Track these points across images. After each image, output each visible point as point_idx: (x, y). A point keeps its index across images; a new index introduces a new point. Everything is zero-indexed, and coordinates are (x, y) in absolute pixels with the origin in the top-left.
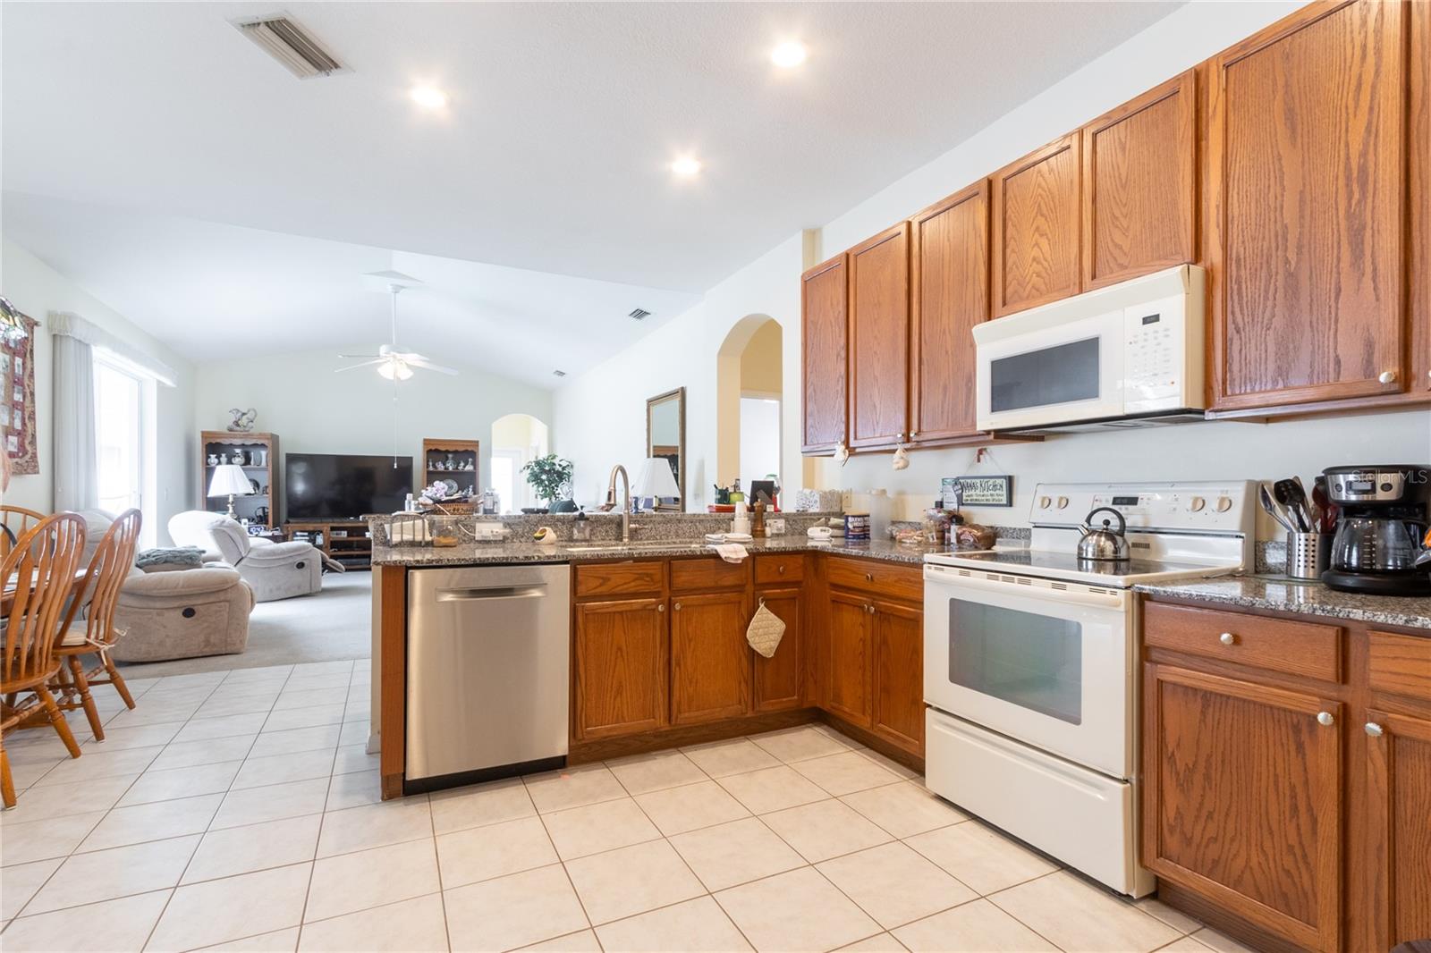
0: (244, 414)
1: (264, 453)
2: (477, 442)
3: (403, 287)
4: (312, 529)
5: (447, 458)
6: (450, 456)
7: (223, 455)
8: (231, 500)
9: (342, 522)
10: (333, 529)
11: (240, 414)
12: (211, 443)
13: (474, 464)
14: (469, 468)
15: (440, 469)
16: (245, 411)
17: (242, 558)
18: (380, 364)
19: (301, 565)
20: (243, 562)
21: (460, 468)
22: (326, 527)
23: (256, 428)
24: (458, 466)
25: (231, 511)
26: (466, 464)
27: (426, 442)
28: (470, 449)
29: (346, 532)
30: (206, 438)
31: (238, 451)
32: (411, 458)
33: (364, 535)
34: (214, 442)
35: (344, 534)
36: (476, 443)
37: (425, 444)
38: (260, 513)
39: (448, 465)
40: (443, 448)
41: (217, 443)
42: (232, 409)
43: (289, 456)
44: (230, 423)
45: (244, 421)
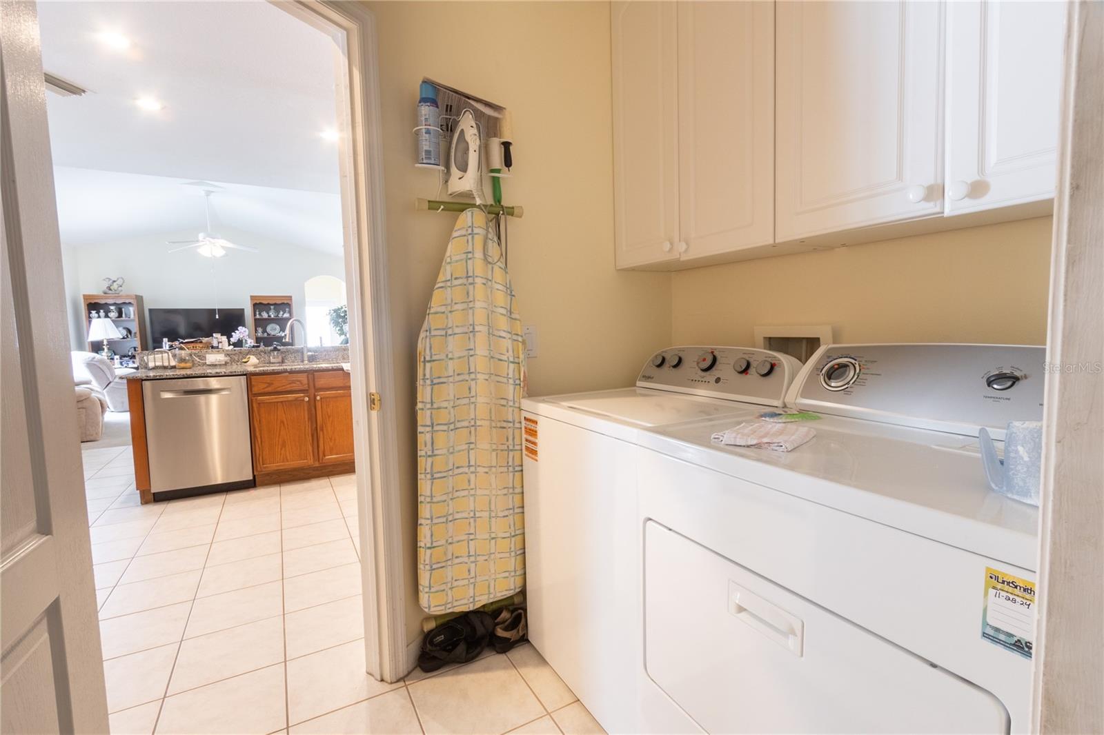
0: (114, 281)
1: (131, 309)
2: (291, 297)
3: (213, 192)
5: (270, 309)
6: (272, 307)
7: (102, 311)
8: (105, 343)
11: (111, 281)
12: (90, 303)
13: (290, 312)
14: (287, 315)
15: (264, 317)
16: (115, 279)
17: (110, 382)
18: (199, 246)
20: (111, 385)
21: (280, 315)
23: (124, 291)
24: (278, 314)
25: (106, 350)
26: (284, 312)
27: (252, 298)
28: (286, 302)
30: (87, 299)
31: (112, 308)
32: (243, 310)
34: (93, 302)
36: (290, 298)
37: (251, 299)
38: (132, 351)
39: (270, 314)
40: (265, 302)
41: (95, 303)
42: (104, 278)
43: (151, 311)
44: (104, 288)
45: (115, 286)
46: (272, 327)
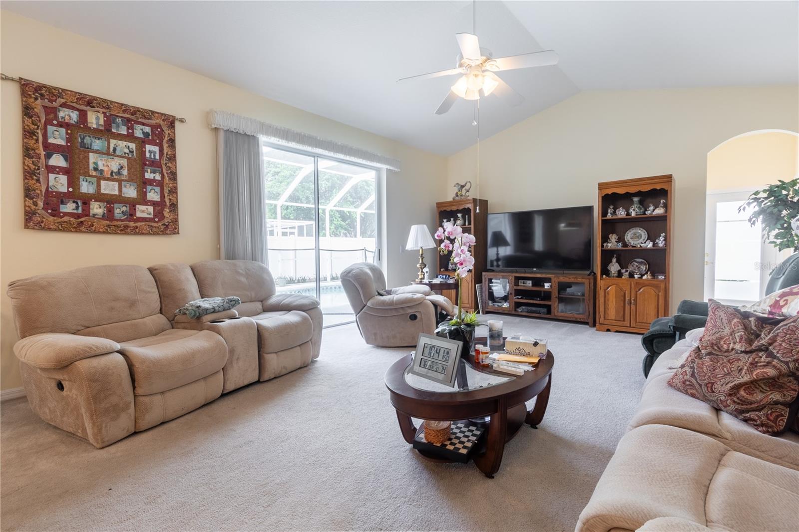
0: (463, 186)
2: (670, 176)
4: (501, 278)
5: (632, 203)
6: (636, 199)
7: (451, 218)
8: (421, 252)
9: (525, 272)
10: (517, 278)
11: (460, 187)
12: (441, 211)
15: (619, 216)
17: (364, 306)
19: (413, 317)
21: (648, 213)
22: (511, 277)
25: (421, 261)
27: (602, 186)
28: (658, 187)
29: (531, 282)
30: (438, 207)
31: (459, 215)
32: (586, 207)
33: (544, 286)
34: (443, 210)
35: (529, 283)
36: (669, 179)
37: (599, 185)
39: (631, 210)
40: (623, 192)
45: (463, 191)
46: (635, 234)
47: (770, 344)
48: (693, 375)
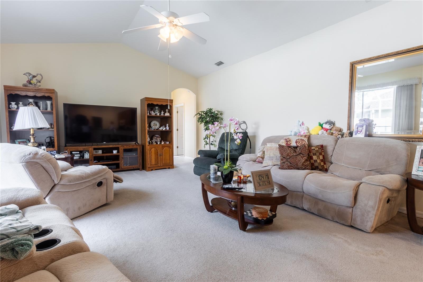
0: (34, 77)
4: (82, 150)
5: (156, 109)
7: (21, 103)
8: (32, 132)
9: (100, 145)
10: (95, 149)
11: (31, 76)
12: (10, 94)
13: (170, 112)
14: (167, 114)
15: (153, 115)
16: (35, 75)
17: (55, 185)
19: (100, 184)
22: (91, 149)
23: (43, 87)
24: (161, 113)
25: (32, 141)
26: (165, 112)
27: (147, 99)
28: (168, 104)
30: (7, 90)
31: (30, 100)
32: (137, 108)
33: (113, 152)
34: (13, 93)
35: (100, 152)
36: (172, 101)
38: (48, 140)
39: (156, 113)
40: (155, 103)
41: (15, 94)
42: (26, 72)
43: (65, 105)
44: (25, 82)
45: (34, 81)
46: (154, 123)
47: (301, 152)
48: (291, 163)
